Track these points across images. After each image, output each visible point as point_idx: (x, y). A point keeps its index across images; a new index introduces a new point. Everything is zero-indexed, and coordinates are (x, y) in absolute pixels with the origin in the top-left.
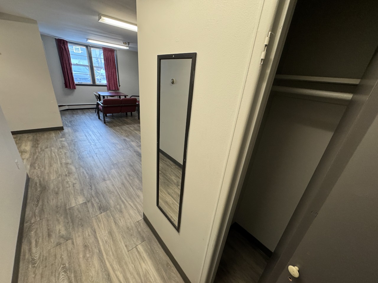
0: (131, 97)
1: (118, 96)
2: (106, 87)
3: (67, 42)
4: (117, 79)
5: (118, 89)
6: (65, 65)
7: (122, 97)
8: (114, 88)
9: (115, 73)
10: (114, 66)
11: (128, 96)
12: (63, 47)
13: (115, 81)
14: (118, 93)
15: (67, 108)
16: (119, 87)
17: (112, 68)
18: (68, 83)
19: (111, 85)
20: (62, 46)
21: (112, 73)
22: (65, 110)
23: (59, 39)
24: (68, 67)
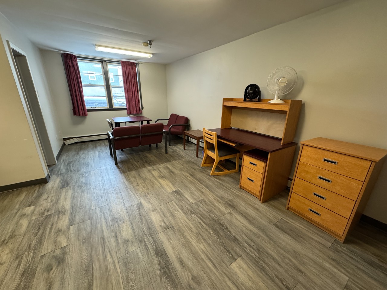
0: (156, 122)
1: (140, 121)
2: (126, 111)
3: (75, 57)
4: (139, 100)
5: (141, 113)
6: (72, 86)
7: (145, 123)
8: (135, 111)
9: (137, 92)
10: (136, 84)
11: (151, 120)
12: (71, 64)
13: (136, 103)
14: (140, 117)
15: (76, 140)
16: (142, 109)
17: (133, 86)
18: (77, 108)
19: (131, 107)
20: (70, 61)
21: (133, 93)
22: (74, 143)
23: (65, 53)
24: (76, 89)
